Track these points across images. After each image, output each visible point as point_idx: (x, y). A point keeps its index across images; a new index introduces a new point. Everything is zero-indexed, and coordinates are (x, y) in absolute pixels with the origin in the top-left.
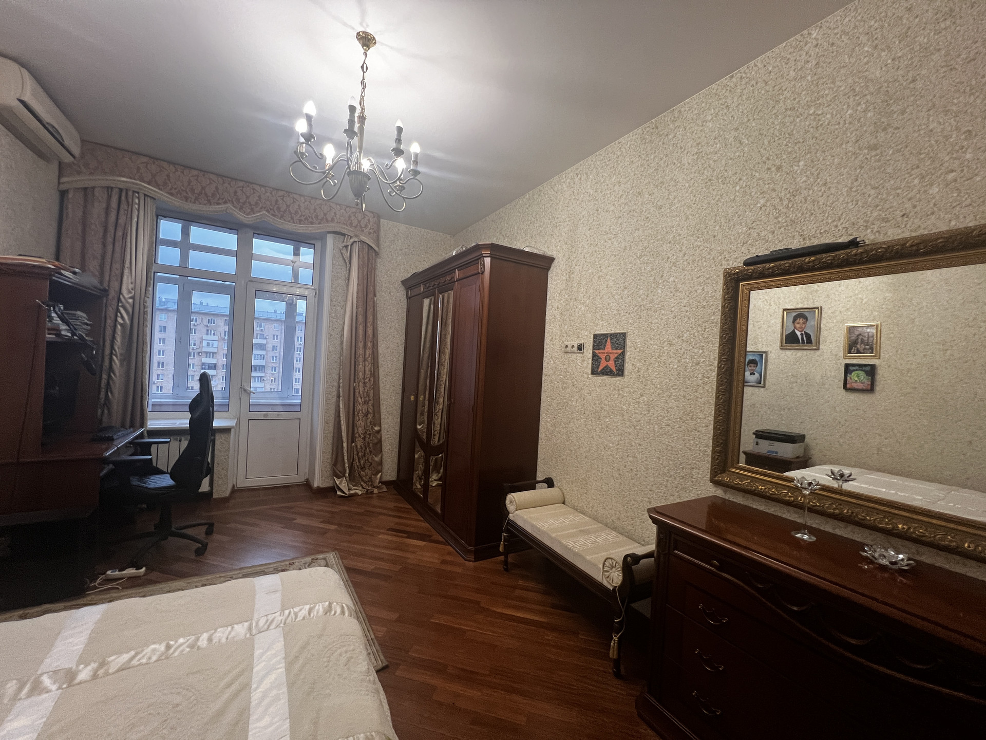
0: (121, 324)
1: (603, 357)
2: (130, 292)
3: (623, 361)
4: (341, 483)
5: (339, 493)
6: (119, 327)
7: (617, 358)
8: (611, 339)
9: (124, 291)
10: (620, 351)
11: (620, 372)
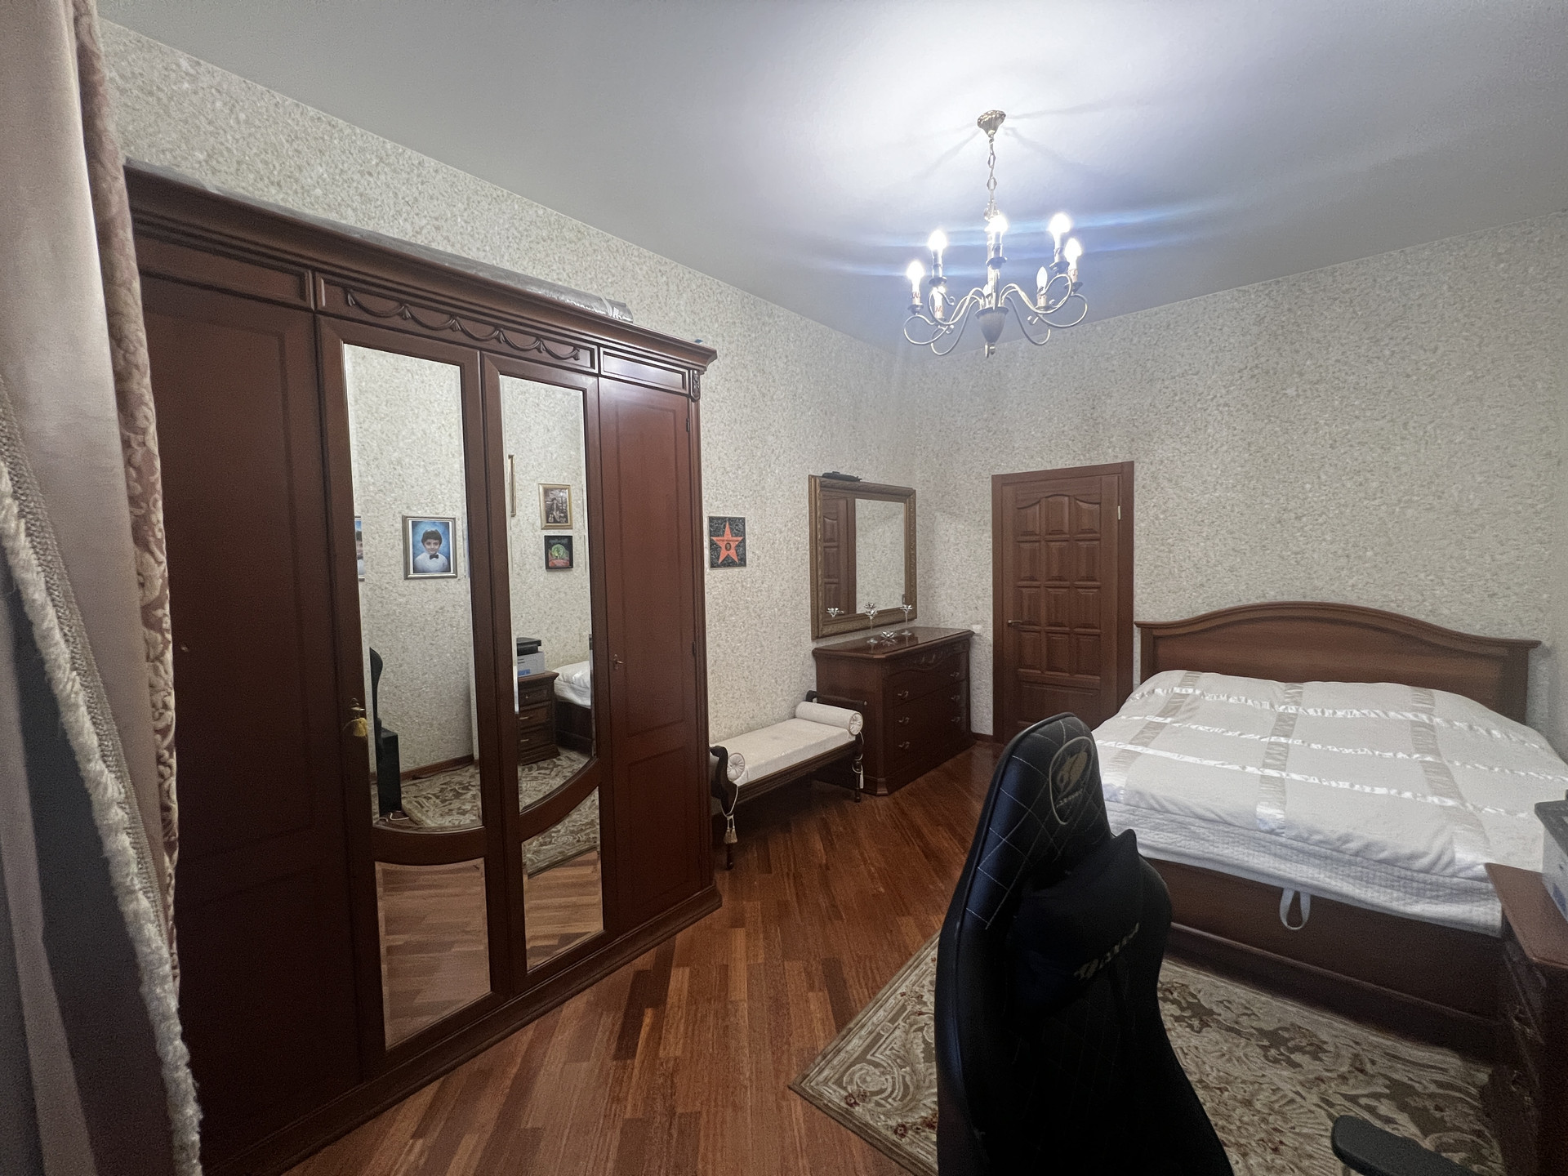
1: (722, 545)
3: (745, 550)
7: (738, 546)
8: (730, 524)
10: (740, 539)
11: (742, 562)
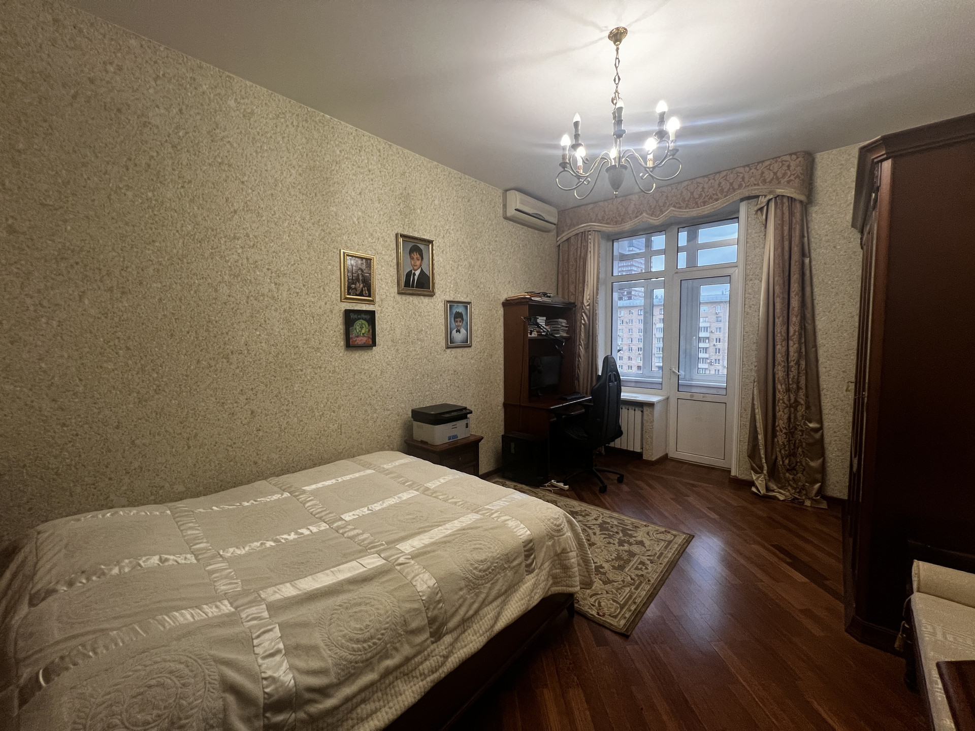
0: (583, 324)
2: (588, 302)
4: (757, 479)
5: (754, 489)
6: (583, 326)
9: (585, 301)
